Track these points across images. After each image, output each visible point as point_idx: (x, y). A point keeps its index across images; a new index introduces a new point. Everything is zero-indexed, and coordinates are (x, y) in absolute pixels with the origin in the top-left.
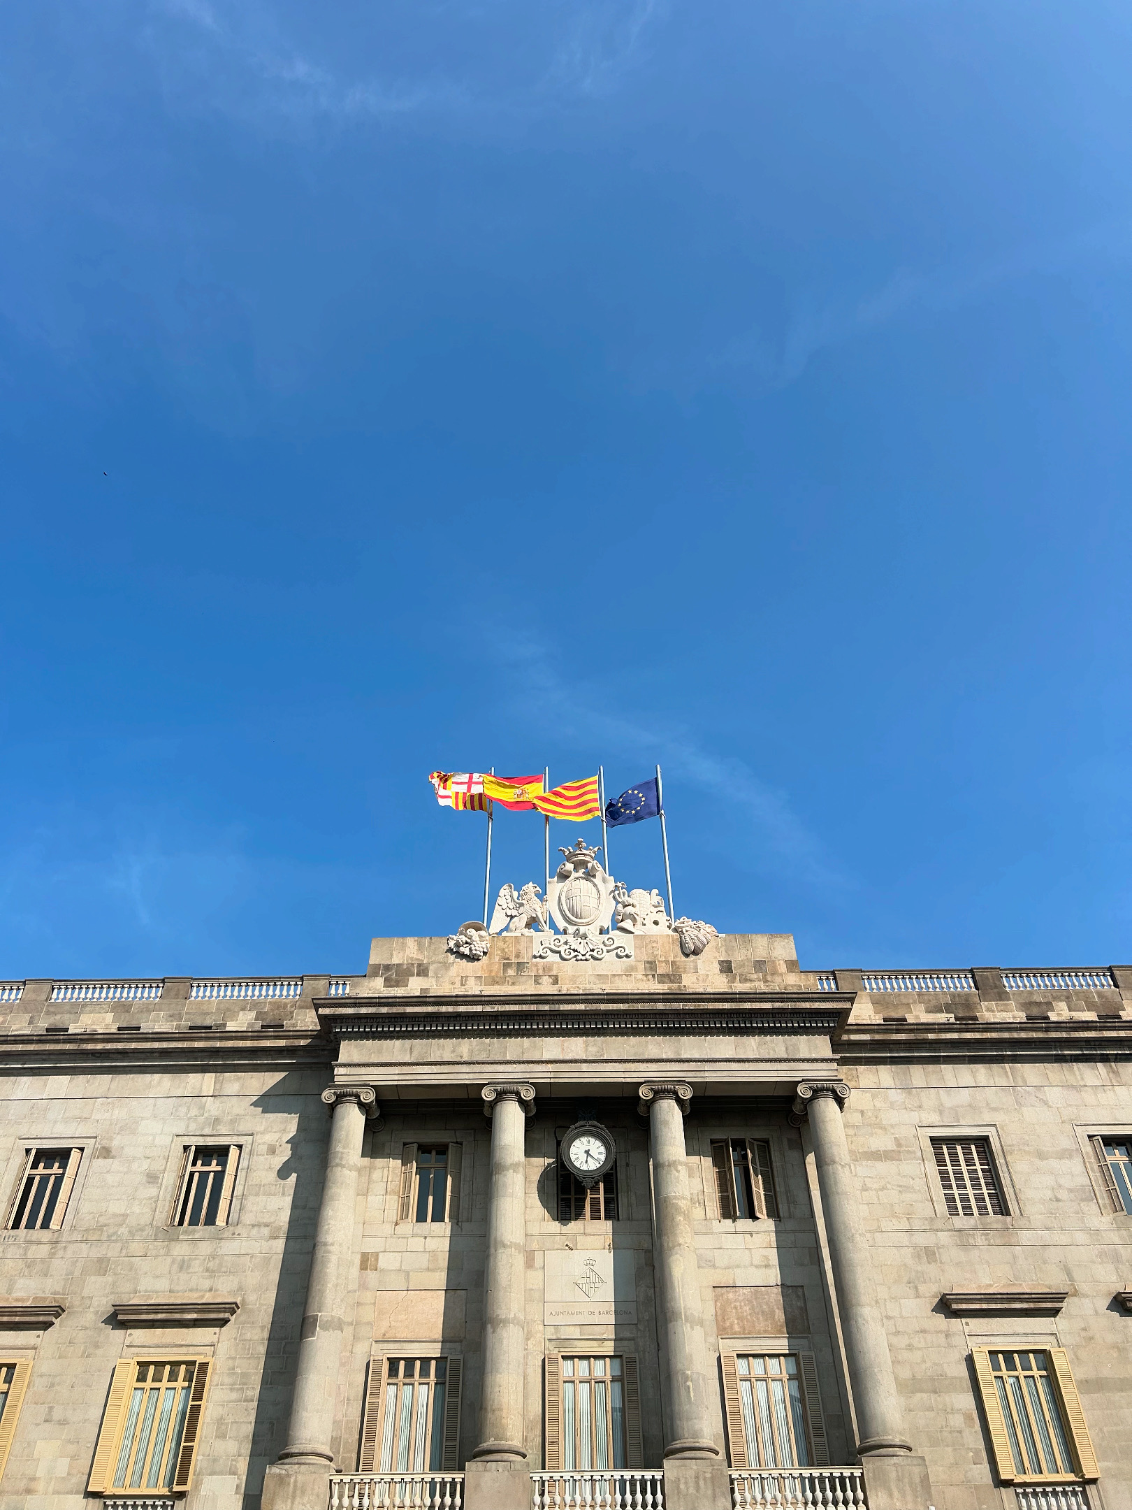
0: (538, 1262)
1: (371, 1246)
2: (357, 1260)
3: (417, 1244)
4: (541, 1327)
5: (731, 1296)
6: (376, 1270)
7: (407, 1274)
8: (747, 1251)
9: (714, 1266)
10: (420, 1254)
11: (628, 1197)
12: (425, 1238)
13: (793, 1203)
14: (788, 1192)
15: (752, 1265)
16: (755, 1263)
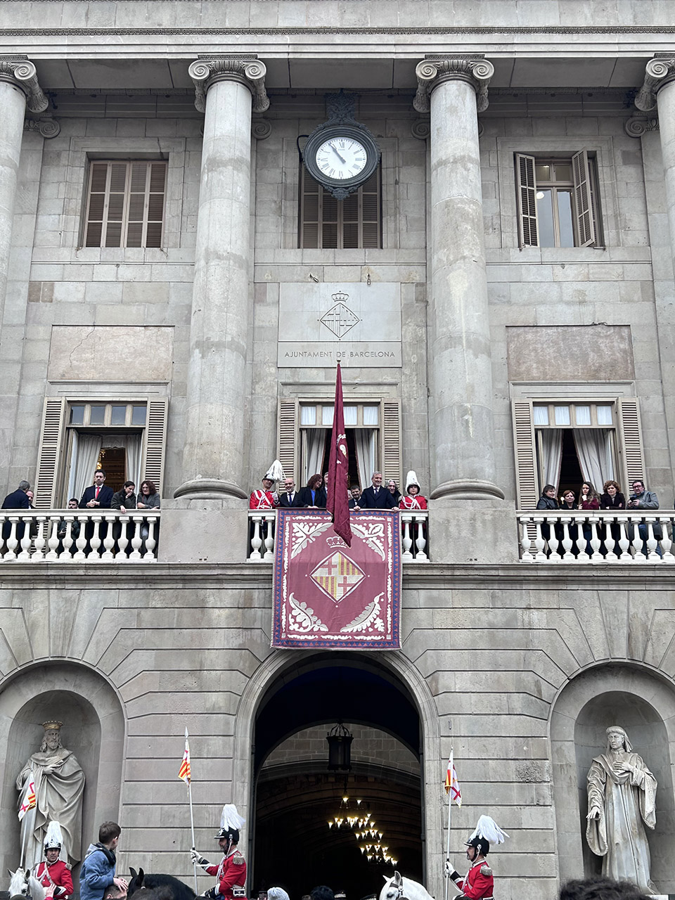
0: (271, 296)
1: (44, 274)
2: (24, 290)
3: (106, 272)
4: (273, 370)
5: (529, 336)
6: (51, 302)
7: (94, 308)
8: (556, 285)
9: (509, 302)
10: (110, 285)
11: (395, 221)
12: (118, 265)
13: (625, 228)
14: (617, 215)
15: (561, 301)
16: (566, 298)
